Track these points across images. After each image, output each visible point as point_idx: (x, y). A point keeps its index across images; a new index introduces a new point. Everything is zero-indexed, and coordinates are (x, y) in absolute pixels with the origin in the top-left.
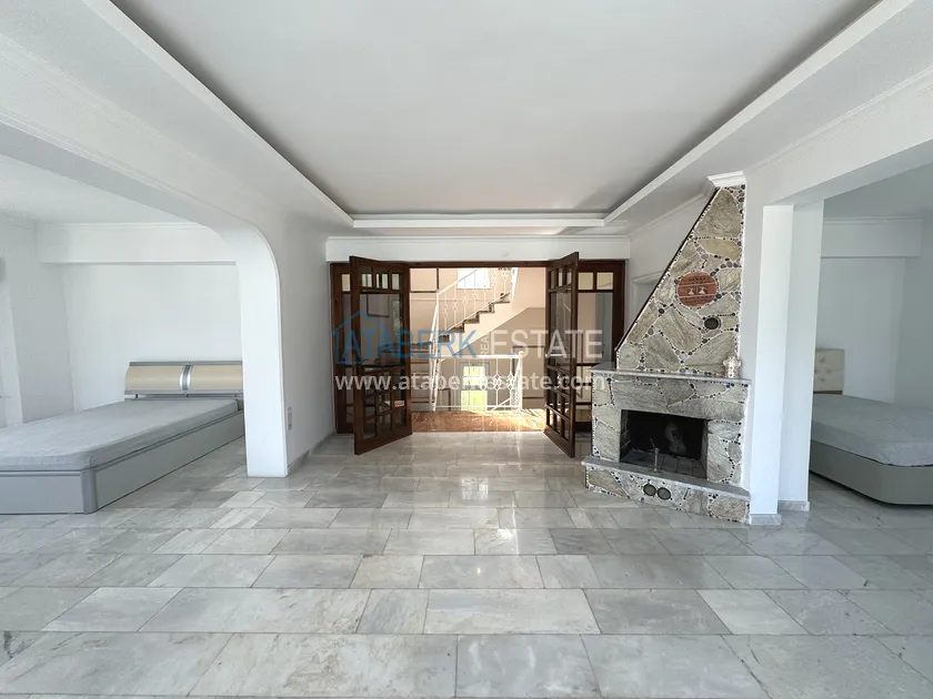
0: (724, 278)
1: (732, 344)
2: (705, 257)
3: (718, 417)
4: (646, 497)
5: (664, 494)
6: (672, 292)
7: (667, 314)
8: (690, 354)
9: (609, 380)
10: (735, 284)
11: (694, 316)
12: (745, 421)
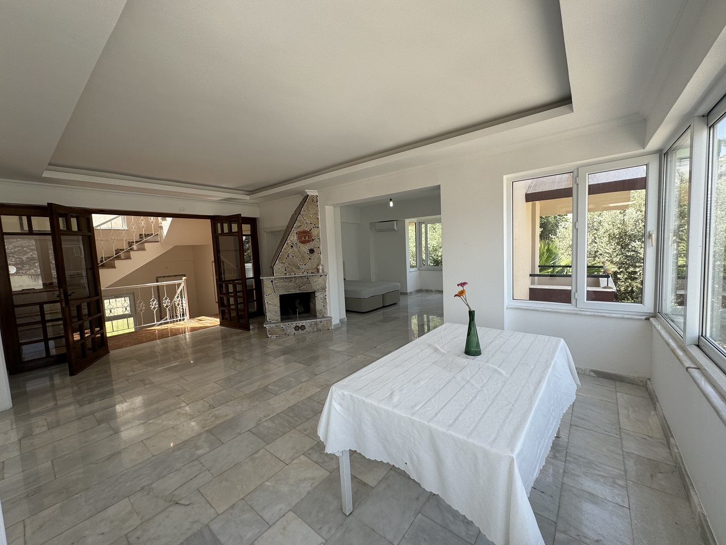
0: (314, 232)
1: (319, 260)
2: (306, 223)
3: (318, 290)
4: (296, 332)
5: (303, 328)
6: (296, 237)
7: (294, 248)
8: (305, 265)
9: (272, 281)
10: (318, 235)
11: (305, 248)
12: (327, 289)
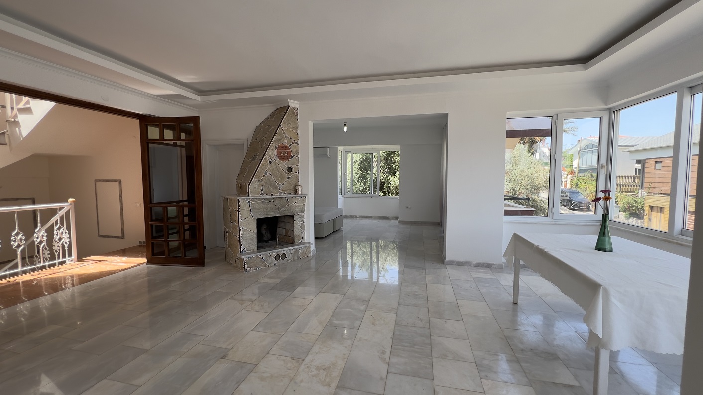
0: (293, 149)
1: (297, 179)
2: (286, 137)
3: (297, 213)
4: (276, 262)
5: (284, 256)
6: (275, 152)
7: (273, 164)
8: (283, 184)
9: (249, 202)
10: (297, 151)
11: (284, 165)
12: (305, 213)
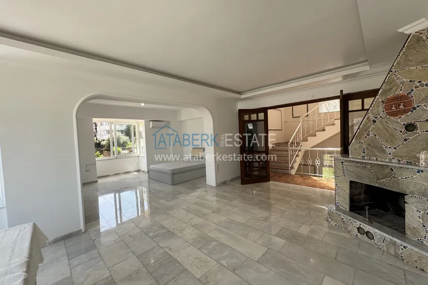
0: (418, 95)
4: (359, 234)
5: (370, 236)
6: (381, 108)
7: (378, 123)
8: (395, 148)
9: (342, 162)
11: (398, 123)
